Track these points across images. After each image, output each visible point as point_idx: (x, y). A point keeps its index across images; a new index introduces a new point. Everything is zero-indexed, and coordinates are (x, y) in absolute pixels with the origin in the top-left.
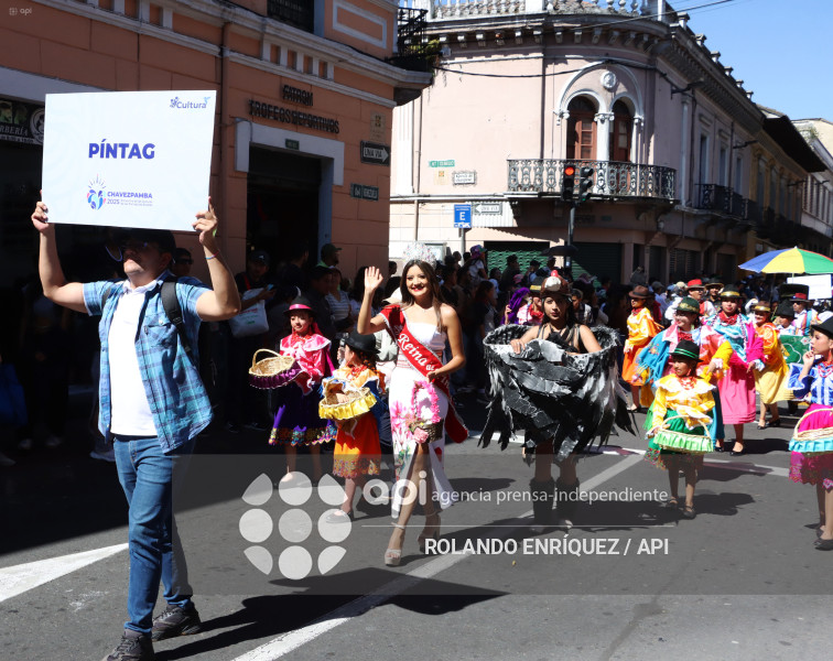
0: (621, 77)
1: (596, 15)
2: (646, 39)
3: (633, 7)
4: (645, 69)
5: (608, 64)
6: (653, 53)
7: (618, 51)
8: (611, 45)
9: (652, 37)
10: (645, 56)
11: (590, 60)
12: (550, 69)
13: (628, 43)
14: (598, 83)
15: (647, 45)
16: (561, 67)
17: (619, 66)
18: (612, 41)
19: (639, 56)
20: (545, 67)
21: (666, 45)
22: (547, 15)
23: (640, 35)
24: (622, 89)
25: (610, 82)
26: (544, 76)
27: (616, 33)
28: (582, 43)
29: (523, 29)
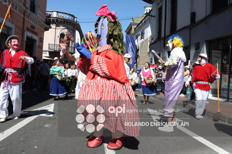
0: (69, 31)
1: (65, 19)
2: (74, 25)
3: (72, 19)
4: (73, 30)
5: (67, 28)
6: (74, 27)
7: (69, 26)
8: (68, 25)
9: (74, 24)
10: (73, 28)
11: (64, 27)
12: (57, 28)
13: (71, 25)
14: (65, 31)
15: (73, 26)
16: (59, 28)
17: (69, 29)
18: (68, 24)
19: (72, 28)
20: (56, 27)
21: (76, 26)
22: (57, 18)
23: (73, 24)
24: (69, 33)
25: (67, 31)
26: (56, 29)
27: (69, 23)
28: (63, 24)
29: (53, 20)
